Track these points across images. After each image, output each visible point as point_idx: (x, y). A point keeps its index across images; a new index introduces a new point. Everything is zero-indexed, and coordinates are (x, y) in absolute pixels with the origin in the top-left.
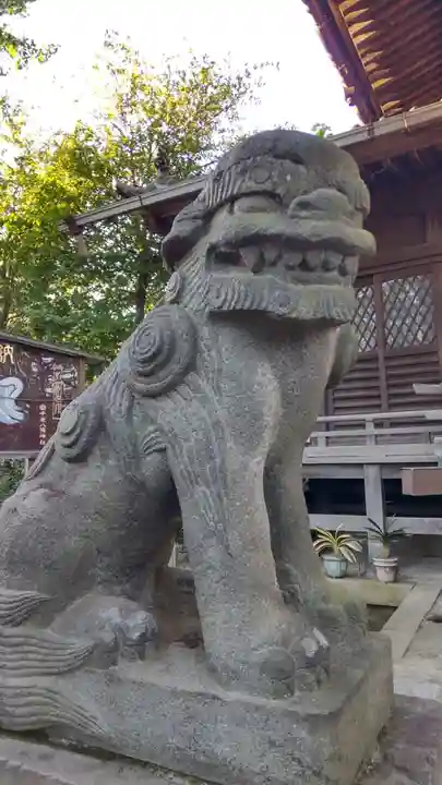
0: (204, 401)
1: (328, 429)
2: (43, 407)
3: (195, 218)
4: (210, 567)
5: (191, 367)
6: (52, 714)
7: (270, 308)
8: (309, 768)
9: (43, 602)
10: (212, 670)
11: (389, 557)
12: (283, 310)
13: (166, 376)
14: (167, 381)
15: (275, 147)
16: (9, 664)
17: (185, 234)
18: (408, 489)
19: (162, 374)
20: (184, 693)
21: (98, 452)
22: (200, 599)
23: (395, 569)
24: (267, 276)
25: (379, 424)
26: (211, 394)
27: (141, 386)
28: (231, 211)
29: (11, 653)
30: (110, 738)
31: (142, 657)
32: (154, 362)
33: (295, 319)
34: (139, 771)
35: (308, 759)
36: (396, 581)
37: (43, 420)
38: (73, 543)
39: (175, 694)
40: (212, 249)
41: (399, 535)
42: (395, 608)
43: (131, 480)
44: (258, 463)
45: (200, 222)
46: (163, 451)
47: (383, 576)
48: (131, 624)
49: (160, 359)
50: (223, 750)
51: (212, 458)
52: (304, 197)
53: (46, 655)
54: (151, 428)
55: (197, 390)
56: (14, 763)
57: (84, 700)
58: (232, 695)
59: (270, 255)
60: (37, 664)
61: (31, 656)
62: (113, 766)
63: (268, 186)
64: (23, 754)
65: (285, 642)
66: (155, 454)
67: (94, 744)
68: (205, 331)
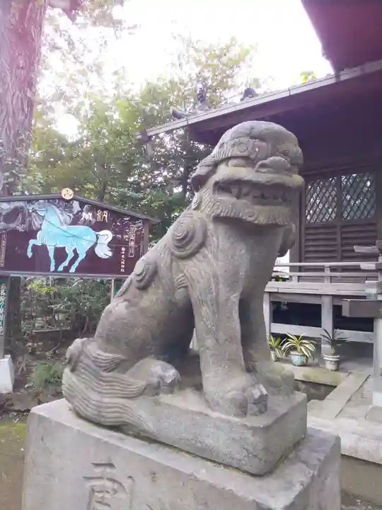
0: (209, 262)
1: (300, 271)
2: (123, 249)
3: (209, 166)
4: (208, 349)
5: (203, 245)
6: (126, 418)
7: (244, 218)
8: (252, 453)
9: (123, 361)
10: (207, 401)
11: (334, 354)
12: (250, 219)
13: (190, 249)
14: (190, 251)
15: (250, 132)
16: (104, 391)
17: (203, 174)
18: (346, 312)
19: (188, 248)
20: (192, 412)
21: (153, 286)
22: (202, 365)
23: (338, 363)
24: (243, 201)
25: (333, 269)
26: (212, 260)
27: (177, 253)
28: (227, 165)
29: (106, 386)
30: (153, 432)
31: (172, 392)
32: (183, 241)
33: (257, 224)
34: (167, 449)
35: (251, 449)
36: (337, 370)
37: (123, 256)
38: (139, 331)
39: (187, 412)
40: (216, 184)
41: (342, 341)
42: (336, 387)
43: (170, 302)
44: (235, 297)
45: (210, 168)
46: (186, 287)
47: (330, 366)
48: (167, 375)
49: (188, 239)
50: (209, 442)
51: (211, 293)
52: (264, 161)
53: (124, 388)
54: (181, 275)
55: (205, 257)
56: (106, 439)
57: (141, 412)
58: (215, 415)
59: (245, 190)
60: (119, 392)
61: (116, 388)
62: (154, 446)
63: (245, 154)
64: (110, 436)
65: (244, 390)
66: (182, 289)
67: (146, 435)
68: (211, 226)
